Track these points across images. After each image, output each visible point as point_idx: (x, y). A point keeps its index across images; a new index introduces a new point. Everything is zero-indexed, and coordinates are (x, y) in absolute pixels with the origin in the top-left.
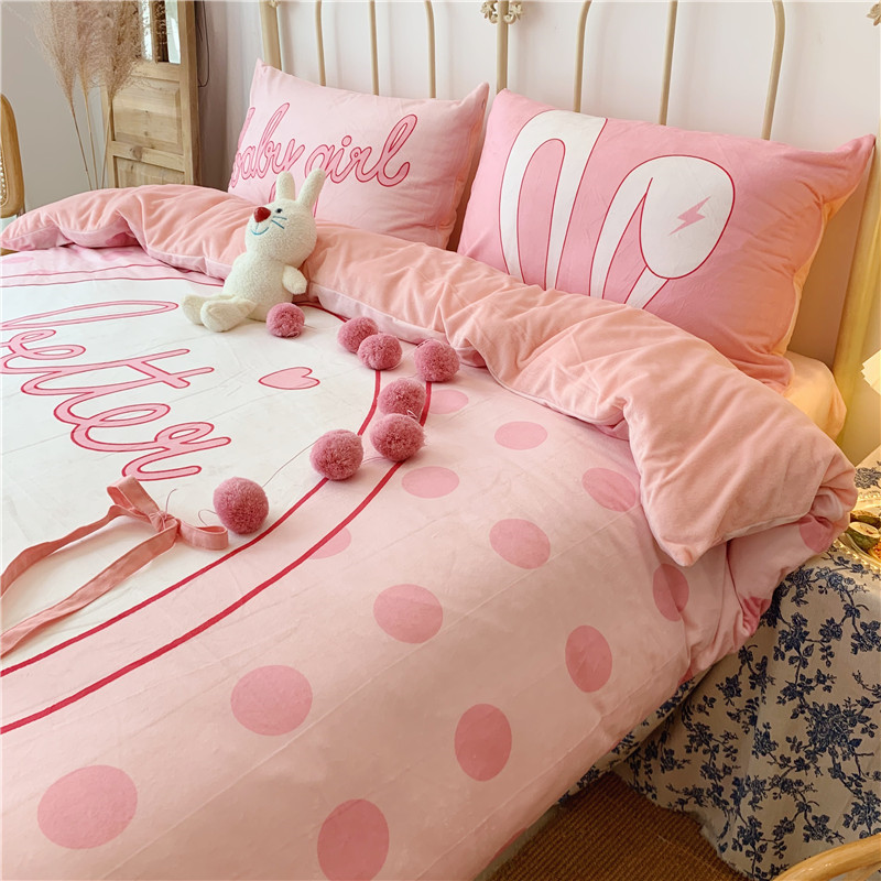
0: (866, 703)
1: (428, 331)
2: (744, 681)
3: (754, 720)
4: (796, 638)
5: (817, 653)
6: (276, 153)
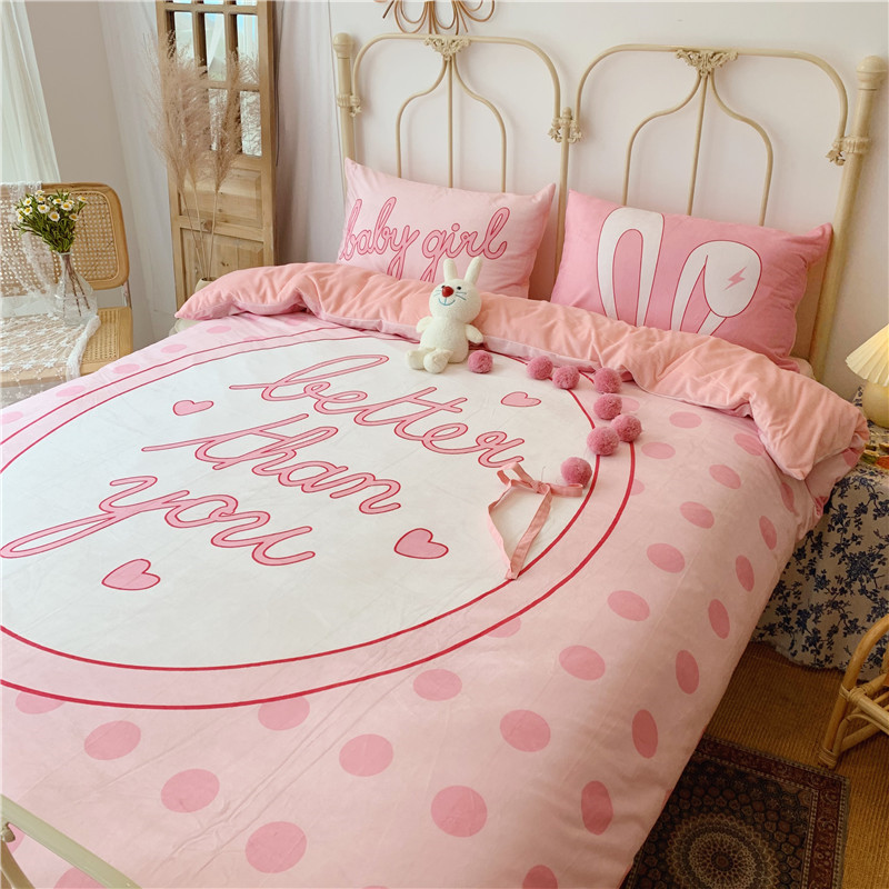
0: (881, 547)
1: (586, 361)
2: (808, 548)
4: (840, 518)
5: (853, 524)
6: (393, 236)
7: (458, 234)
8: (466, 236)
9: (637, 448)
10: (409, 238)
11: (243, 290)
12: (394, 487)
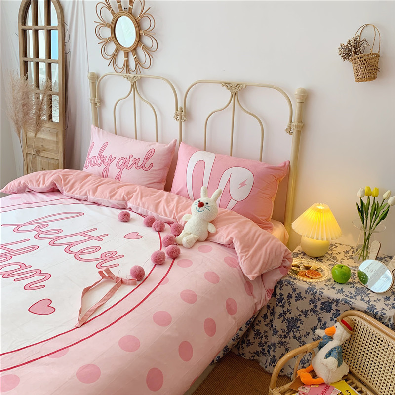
0: (300, 315)
1: (171, 219)
2: (269, 314)
3: (272, 326)
4: (281, 300)
5: (287, 303)
6: (105, 159)
7: (132, 159)
8: (135, 160)
9: (176, 261)
10: (111, 161)
11: (31, 181)
12: (48, 276)
